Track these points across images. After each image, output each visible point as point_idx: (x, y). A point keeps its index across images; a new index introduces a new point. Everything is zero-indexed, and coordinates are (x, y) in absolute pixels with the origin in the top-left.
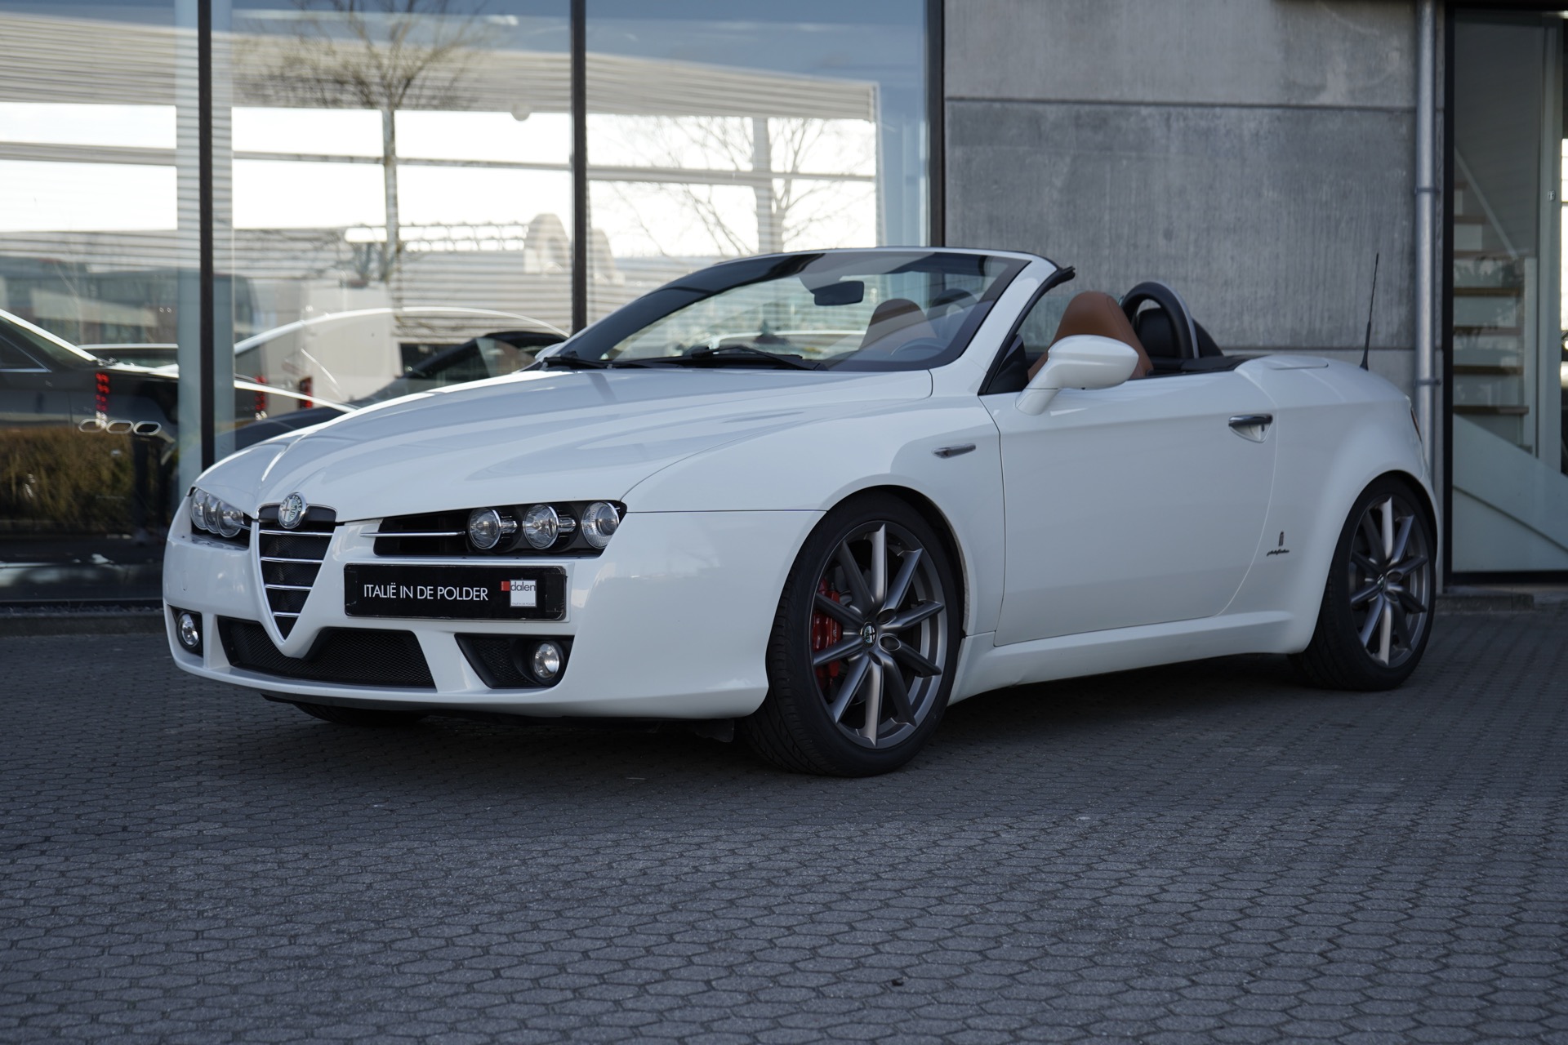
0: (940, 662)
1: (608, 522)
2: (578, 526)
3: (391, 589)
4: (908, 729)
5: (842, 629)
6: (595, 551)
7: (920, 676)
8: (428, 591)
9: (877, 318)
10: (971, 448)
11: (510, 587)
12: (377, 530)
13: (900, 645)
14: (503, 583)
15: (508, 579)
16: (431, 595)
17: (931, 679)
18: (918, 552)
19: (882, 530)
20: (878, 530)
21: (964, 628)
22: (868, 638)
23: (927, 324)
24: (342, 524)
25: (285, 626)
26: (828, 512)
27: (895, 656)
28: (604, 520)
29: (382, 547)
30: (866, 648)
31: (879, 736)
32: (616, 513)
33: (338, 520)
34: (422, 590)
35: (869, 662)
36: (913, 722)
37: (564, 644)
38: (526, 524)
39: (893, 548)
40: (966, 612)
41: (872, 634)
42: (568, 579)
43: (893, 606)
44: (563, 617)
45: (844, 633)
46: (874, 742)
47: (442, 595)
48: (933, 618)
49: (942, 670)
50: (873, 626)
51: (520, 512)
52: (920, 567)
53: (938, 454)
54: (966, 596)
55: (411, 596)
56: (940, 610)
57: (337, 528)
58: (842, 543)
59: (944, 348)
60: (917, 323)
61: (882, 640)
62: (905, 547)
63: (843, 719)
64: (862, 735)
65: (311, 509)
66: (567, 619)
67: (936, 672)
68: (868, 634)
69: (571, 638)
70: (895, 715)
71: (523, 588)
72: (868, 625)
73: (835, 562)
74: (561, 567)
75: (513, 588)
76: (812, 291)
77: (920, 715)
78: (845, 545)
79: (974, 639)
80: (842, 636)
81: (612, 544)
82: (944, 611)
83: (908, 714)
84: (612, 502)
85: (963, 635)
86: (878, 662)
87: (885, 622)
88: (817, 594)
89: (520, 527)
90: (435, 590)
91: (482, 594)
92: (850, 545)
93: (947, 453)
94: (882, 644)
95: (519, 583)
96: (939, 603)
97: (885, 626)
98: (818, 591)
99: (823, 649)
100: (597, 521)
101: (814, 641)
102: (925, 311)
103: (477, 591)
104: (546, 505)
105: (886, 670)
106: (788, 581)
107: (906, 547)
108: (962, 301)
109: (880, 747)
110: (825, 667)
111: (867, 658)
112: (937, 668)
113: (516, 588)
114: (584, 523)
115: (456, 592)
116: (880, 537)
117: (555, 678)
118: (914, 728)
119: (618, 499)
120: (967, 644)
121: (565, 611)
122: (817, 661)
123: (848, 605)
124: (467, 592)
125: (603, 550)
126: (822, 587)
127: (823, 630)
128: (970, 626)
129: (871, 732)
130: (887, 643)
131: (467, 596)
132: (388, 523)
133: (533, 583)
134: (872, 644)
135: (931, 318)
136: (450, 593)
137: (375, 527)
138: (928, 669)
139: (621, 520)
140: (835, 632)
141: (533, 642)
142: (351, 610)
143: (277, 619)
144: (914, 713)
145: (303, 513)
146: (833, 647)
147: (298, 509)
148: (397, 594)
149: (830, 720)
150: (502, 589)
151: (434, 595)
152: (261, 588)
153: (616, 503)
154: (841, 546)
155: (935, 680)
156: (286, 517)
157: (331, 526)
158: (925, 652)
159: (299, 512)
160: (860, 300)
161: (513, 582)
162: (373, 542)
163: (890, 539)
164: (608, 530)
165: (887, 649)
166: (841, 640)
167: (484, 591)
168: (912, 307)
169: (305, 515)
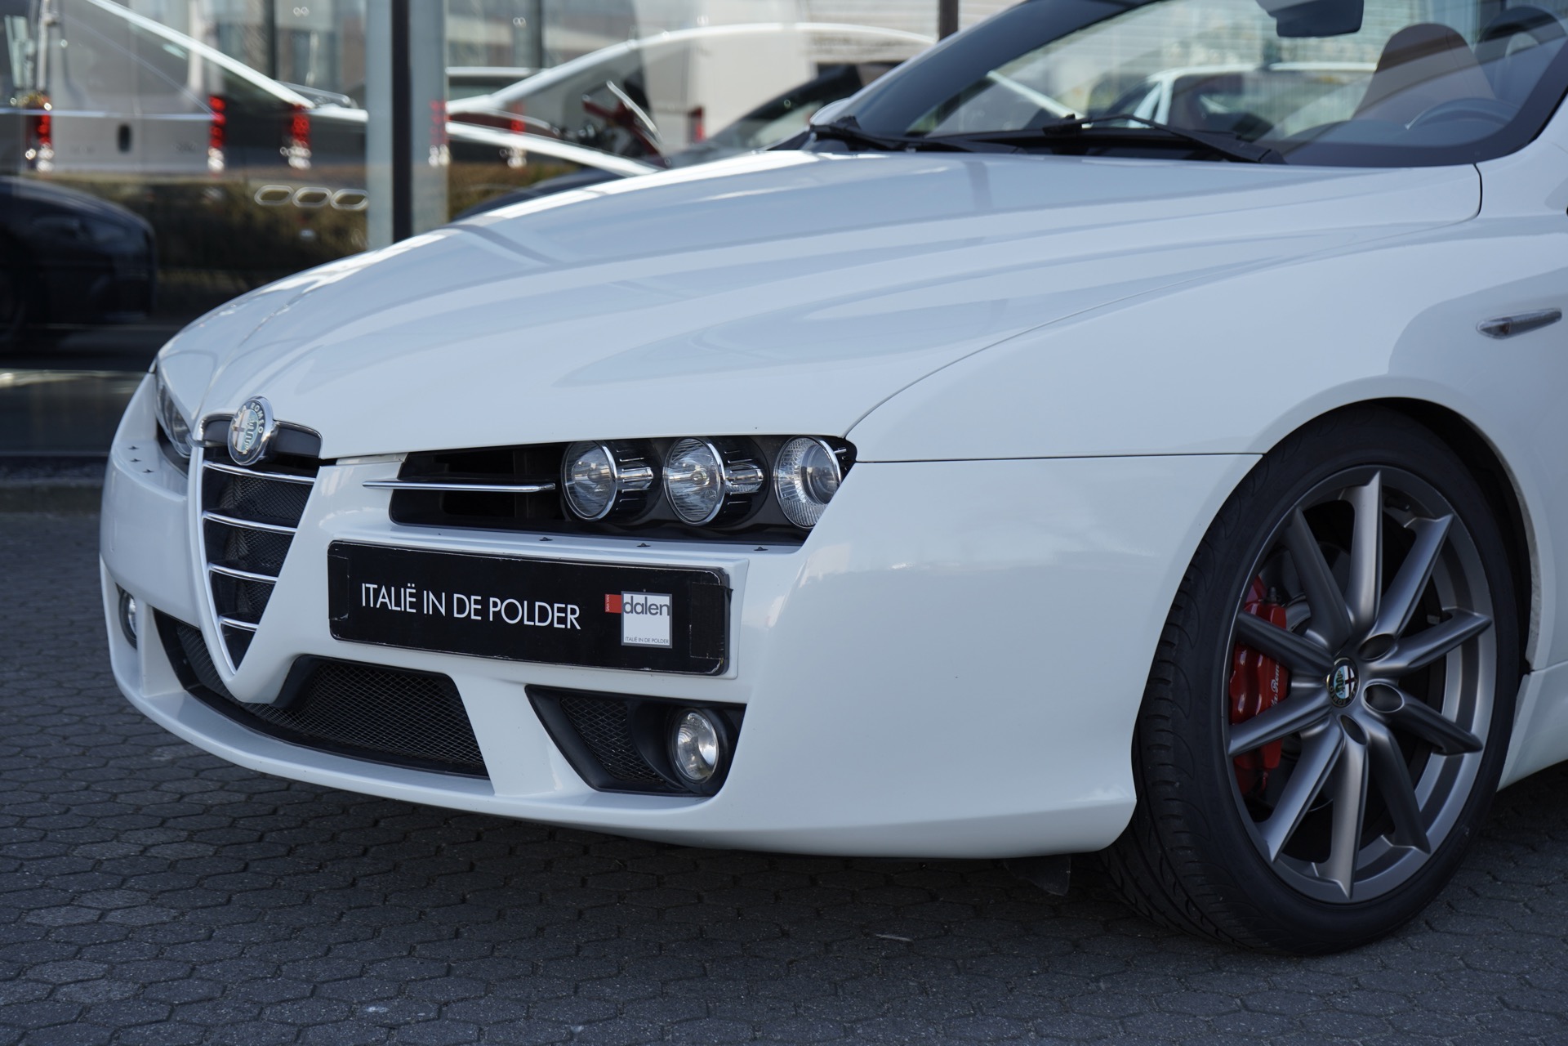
0: (1479, 726)
1: (824, 475)
2: (768, 481)
3: (408, 594)
4: (1414, 858)
5: (1289, 675)
6: (794, 534)
7: (1439, 751)
8: (472, 605)
9: (1389, 59)
10: (1553, 317)
11: (622, 605)
12: (394, 475)
13: (1404, 701)
14: (608, 597)
15: (618, 591)
16: (477, 612)
17: (1460, 761)
18: (1443, 523)
19: (1375, 482)
20: (1366, 482)
21: (1528, 655)
22: (1340, 689)
23: (1478, 71)
24: (332, 462)
25: (238, 643)
26: (1266, 457)
27: (1393, 723)
28: (817, 470)
29: (405, 509)
30: (1338, 710)
31: (1357, 875)
32: (835, 460)
33: (324, 454)
34: (461, 602)
35: (1342, 739)
36: (1423, 844)
37: (729, 718)
38: (672, 476)
39: (1396, 514)
40: (1532, 627)
41: (1349, 681)
42: (734, 595)
43: (1390, 627)
44: (723, 669)
45: (1294, 684)
46: (1345, 890)
47: (497, 614)
48: (1469, 646)
49: (1484, 743)
50: (1351, 664)
51: (659, 449)
52: (1448, 549)
53: (1488, 331)
54: (1534, 597)
55: (443, 611)
56: (1483, 628)
57: (322, 470)
58: (1293, 512)
59: (1509, 118)
60: (1460, 69)
61: (1369, 690)
62: (1418, 512)
63: (1288, 848)
64: (1324, 878)
65: (284, 429)
66: (731, 672)
67: (1472, 746)
68: (1341, 682)
69: (740, 708)
70: (1389, 830)
71: (646, 609)
72: (1341, 664)
73: (1278, 550)
74: (720, 571)
75: (628, 608)
76: (1272, 14)
77: (1438, 831)
78: (1299, 518)
79: (1547, 676)
80: (1289, 689)
81: (828, 523)
82: (1492, 630)
83: (1413, 828)
84: (830, 440)
85: (1526, 668)
86: (1358, 734)
87: (1377, 655)
88: (1243, 615)
89: (658, 480)
90: (484, 603)
91: (570, 617)
92: (1307, 514)
93: (1505, 329)
94: (1369, 700)
95: (639, 598)
96: (1480, 617)
97: (1376, 665)
98: (1246, 606)
99: (1247, 719)
100: (803, 472)
101: (1232, 703)
102: (1473, 47)
103: (559, 610)
104: (703, 440)
105: (1374, 752)
106: (1181, 591)
107: (1425, 513)
108: (1540, 31)
109: (1356, 899)
110: (1254, 753)
111: (1336, 732)
112: (1474, 739)
113: (633, 610)
114: (780, 474)
115: (523, 610)
116: (1369, 499)
117: (713, 781)
118: (1426, 857)
119: (839, 434)
120: (1532, 685)
121: (727, 658)
122: (1237, 744)
123: (1300, 630)
124: (543, 610)
125: (809, 532)
126: (1253, 595)
127: (1252, 681)
128: (1540, 651)
129: (1341, 873)
130: (1379, 697)
131: (543, 617)
132: (417, 464)
133: (665, 600)
134: (1348, 700)
135: (1483, 61)
136: (512, 611)
137: (392, 472)
138: (1457, 742)
139: (844, 474)
140: (1275, 683)
141: (670, 712)
142: (340, 630)
143: (226, 629)
144: (1427, 827)
145: (267, 434)
146: (1270, 712)
147: (259, 429)
148: (418, 605)
149: (1260, 855)
150: (608, 609)
151: (483, 612)
152: (202, 570)
153: (836, 442)
154: (1289, 521)
155: (1470, 763)
156: (241, 442)
157: (311, 464)
158: (1451, 709)
159: (260, 435)
160: (1355, 28)
161: (627, 597)
162: (387, 498)
163: (1389, 497)
164: (822, 494)
165: (1377, 708)
166: (1288, 698)
167: (573, 612)
168: (1452, 40)
169: (270, 439)
